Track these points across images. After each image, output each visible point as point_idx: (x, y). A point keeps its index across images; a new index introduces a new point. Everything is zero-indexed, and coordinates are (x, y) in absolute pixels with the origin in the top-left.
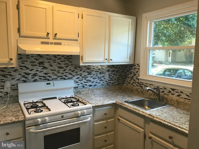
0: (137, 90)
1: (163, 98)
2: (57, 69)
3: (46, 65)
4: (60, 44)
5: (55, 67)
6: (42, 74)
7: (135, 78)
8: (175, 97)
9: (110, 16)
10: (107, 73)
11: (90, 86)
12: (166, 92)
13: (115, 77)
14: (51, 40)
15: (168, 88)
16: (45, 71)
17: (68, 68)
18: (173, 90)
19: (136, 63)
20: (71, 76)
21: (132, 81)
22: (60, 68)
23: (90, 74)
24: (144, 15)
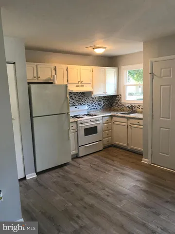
0: (120, 109)
1: (135, 111)
2: (78, 100)
3: (73, 98)
4: (83, 86)
5: (77, 99)
6: (72, 103)
7: (119, 103)
8: (140, 110)
9: (105, 69)
10: (102, 101)
11: (94, 109)
12: (136, 108)
13: (107, 103)
14: (80, 85)
15: (137, 105)
16: (73, 101)
17: (83, 99)
18: (139, 106)
19: (119, 94)
20: (84, 103)
21: (117, 105)
22: (80, 99)
23: (94, 102)
24: (122, 67)
